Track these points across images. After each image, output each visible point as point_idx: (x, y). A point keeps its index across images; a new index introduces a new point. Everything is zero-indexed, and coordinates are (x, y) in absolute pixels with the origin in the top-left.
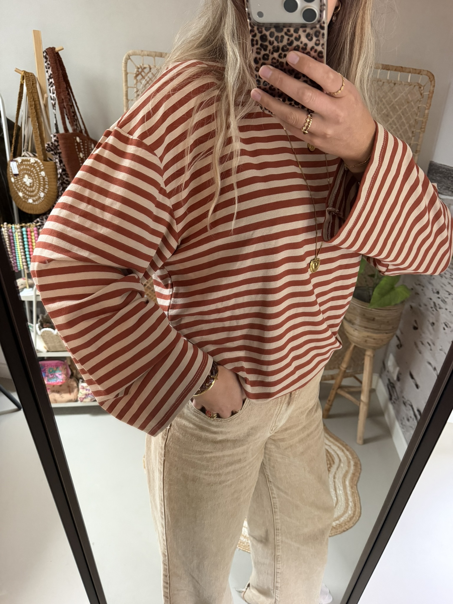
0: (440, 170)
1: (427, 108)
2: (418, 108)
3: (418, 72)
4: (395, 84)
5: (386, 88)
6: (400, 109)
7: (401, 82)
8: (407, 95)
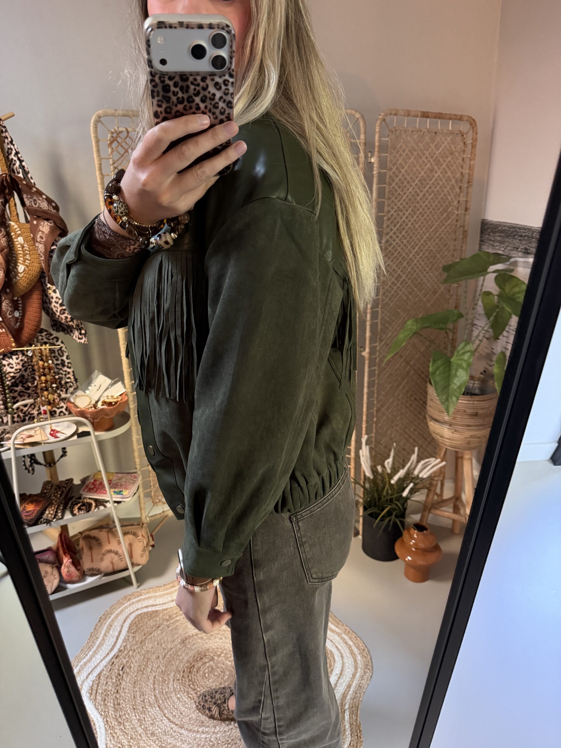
0: (500, 228)
1: (472, 158)
2: (463, 159)
3: (459, 117)
4: (436, 133)
5: (427, 139)
6: (444, 161)
7: (443, 131)
8: (450, 146)
